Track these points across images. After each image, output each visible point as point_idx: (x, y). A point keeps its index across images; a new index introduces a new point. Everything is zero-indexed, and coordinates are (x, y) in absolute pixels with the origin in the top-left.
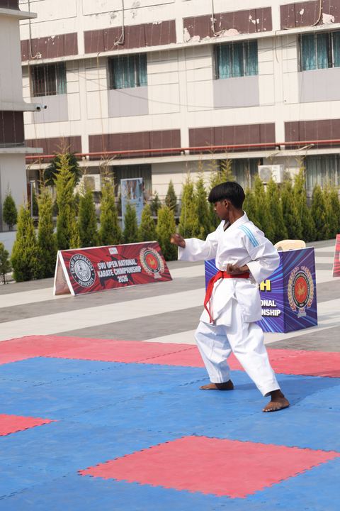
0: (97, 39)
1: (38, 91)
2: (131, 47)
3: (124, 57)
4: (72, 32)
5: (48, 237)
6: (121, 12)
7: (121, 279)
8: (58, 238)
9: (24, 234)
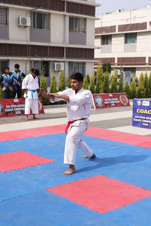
0: (122, 28)
1: (103, 43)
2: (132, 30)
3: (130, 33)
4: (114, 25)
5: (93, 89)
6: (130, 19)
7: (112, 105)
8: (96, 89)
9: (85, 88)
